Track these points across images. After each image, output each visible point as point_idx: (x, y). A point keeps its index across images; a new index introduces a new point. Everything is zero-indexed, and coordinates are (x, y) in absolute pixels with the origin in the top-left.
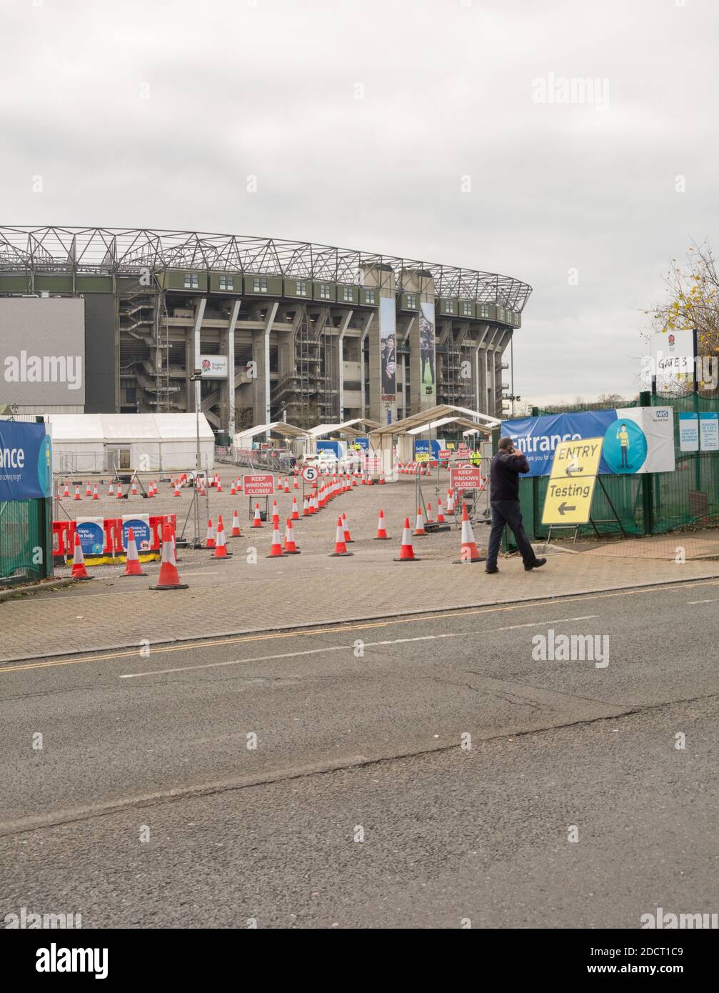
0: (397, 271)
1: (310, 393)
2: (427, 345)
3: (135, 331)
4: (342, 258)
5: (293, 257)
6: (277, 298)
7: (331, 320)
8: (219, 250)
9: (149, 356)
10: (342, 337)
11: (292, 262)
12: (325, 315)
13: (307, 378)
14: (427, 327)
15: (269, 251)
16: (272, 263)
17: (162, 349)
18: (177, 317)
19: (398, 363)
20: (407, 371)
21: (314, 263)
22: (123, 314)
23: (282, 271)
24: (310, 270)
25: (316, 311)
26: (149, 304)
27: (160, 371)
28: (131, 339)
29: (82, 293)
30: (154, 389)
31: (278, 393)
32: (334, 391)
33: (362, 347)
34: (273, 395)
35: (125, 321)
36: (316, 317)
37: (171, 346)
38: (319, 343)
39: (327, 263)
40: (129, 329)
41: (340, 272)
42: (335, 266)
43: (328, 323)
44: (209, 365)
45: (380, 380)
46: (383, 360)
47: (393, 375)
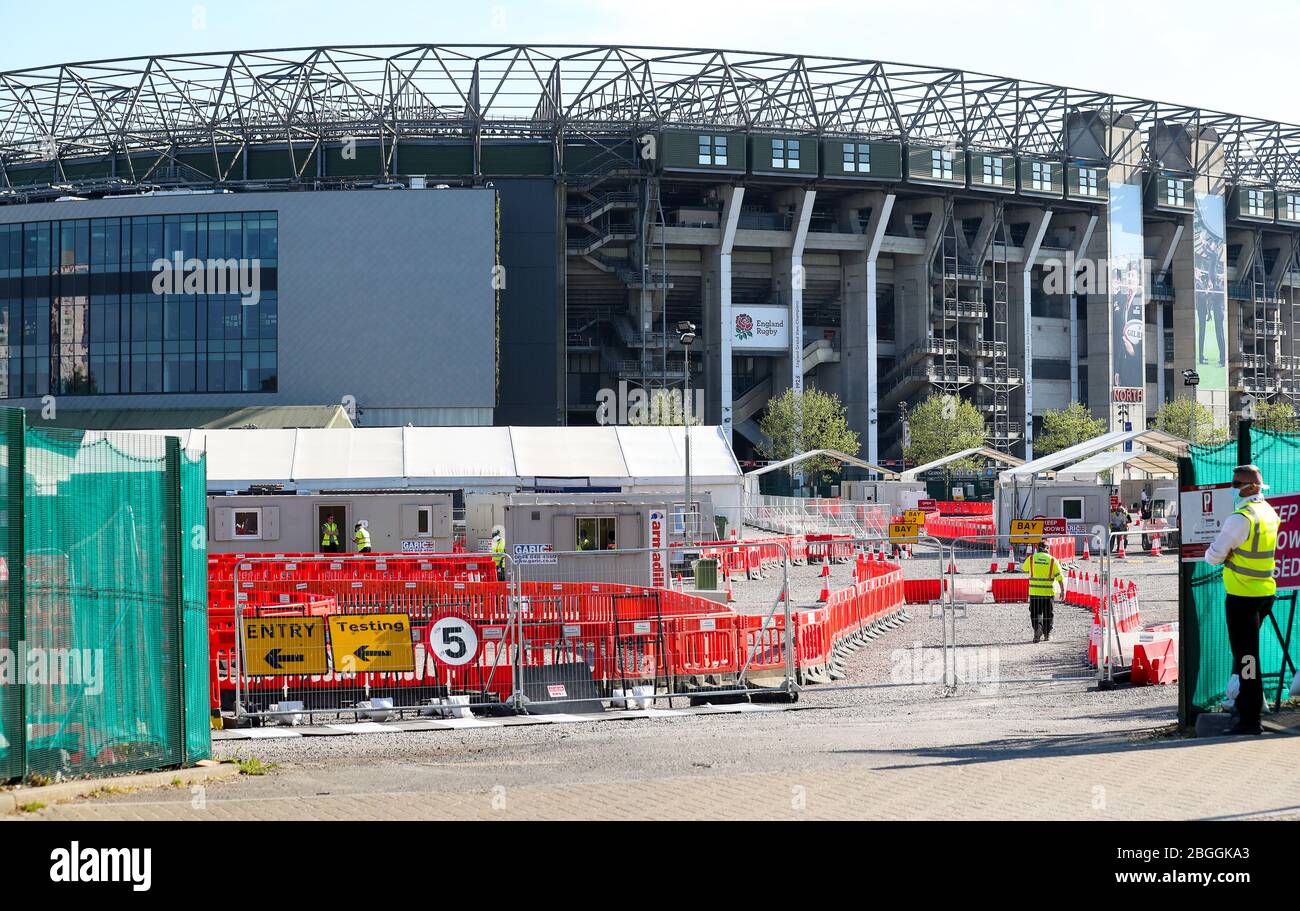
0: (1145, 126)
1: (961, 385)
2: (1210, 283)
3: (595, 255)
4: (1028, 101)
5: (925, 99)
6: (893, 185)
7: (1007, 230)
8: (772, 85)
9: (627, 306)
10: (1029, 266)
11: (923, 110)
12: (992, 220)
13: (956, 352)
14: (1208, 247)
15: (875, 87)
16: (881, 113)
17: (653, 292)
18: (683, 225)
19: (1147, 321)
20: (1168, 337)
21: (968, 111)
22: (572, 221)
23: (900, 128)
24: (961, 125)
25: (974, 212)
26: (627, 199)
27: (650, 337)
28: (590, 272)
29: (490, 179)
30: (636, 375)
31: (894, 385)
32: (1012, 381)
34: (882, 388)
35: (577, 235)
36: (973, 227)
37: (671, 286)
38: (980, 278)
39: (998, 112)
40: (586, 251)
41: (1024, 130)
42: (1014, 117)
43: (999, 238)
44: (750, 326)
45: (1110, 356)
46: (1115, 314)
47: (1138, 347)
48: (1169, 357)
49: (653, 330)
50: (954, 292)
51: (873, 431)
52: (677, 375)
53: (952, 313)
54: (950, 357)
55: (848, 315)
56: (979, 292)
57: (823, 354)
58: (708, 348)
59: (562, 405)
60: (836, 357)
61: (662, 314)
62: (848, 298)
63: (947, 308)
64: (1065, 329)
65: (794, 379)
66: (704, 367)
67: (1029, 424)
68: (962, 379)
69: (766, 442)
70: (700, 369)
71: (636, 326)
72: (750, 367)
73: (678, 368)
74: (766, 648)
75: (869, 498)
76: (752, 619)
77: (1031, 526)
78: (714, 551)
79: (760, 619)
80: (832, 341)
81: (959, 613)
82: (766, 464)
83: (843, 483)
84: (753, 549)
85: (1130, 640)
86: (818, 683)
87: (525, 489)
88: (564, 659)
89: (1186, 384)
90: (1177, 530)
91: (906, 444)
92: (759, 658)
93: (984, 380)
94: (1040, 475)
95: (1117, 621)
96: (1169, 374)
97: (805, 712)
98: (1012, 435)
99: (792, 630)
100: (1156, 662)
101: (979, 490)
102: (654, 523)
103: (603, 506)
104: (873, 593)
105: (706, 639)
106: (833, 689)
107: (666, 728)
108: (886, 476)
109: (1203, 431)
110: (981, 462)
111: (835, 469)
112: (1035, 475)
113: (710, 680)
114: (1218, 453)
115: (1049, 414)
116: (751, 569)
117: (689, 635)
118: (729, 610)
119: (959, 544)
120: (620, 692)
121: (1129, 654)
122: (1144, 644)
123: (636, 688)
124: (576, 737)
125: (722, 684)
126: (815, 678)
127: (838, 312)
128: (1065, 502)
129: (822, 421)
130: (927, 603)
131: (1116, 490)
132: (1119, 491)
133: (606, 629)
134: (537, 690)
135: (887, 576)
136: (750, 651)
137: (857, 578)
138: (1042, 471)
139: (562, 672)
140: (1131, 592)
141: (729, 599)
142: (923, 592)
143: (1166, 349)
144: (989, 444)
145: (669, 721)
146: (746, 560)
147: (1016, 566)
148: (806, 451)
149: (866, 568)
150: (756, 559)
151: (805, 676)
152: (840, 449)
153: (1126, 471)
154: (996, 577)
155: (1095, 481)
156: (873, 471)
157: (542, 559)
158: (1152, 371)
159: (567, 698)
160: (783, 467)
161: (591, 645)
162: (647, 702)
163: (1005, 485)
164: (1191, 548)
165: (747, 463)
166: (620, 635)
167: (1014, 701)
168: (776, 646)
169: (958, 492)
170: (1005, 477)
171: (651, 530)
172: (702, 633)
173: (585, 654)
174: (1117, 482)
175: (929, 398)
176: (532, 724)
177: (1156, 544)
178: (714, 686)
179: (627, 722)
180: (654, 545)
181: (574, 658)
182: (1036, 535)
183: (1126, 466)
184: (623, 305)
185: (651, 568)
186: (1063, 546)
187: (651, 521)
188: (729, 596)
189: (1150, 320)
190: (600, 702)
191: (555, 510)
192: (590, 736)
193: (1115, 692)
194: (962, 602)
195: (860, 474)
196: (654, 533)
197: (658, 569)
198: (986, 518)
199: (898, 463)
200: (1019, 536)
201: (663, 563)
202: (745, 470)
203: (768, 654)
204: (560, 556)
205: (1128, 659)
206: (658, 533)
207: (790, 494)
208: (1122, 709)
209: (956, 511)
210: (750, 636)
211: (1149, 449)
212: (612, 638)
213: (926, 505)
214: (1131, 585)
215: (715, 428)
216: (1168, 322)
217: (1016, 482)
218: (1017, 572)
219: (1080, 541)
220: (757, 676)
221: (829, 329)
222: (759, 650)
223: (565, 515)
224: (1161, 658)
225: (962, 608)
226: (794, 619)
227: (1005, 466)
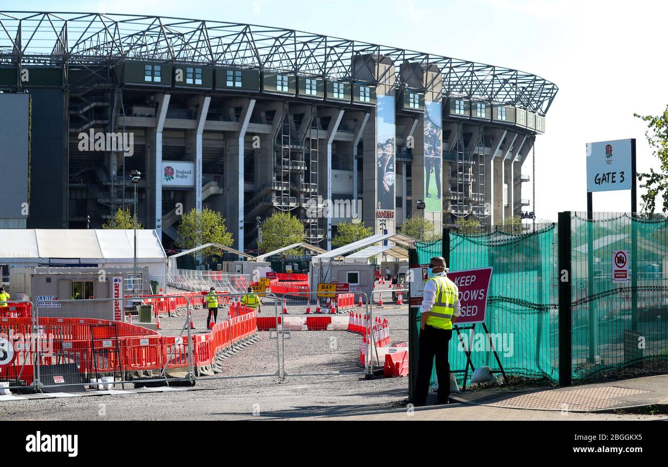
1: (291, 208)
4: (331, 48)
5: (274, 46)
6: (255, 94)
7: (318, 121)
8: (187, 37)
10: (331, 141)
11: (272, 52)
12: (310, 114)
14: (432, 131)
15: (245, 39)
16: (248, 54)
18: (136, 115)
20: (409, 181)
21: (298, 53)
22: (72, 112)
23: (260, 63)
24: (294, 61)
25: (300, 110)
26: (103, 100)
27: (116, 179)
29: (28, 89)
30: (108, 201)
31: (253, 207)
33: (355, 153)
34: (247, 209)
38: (303, 147)
39: (315, 54)
41: (329, 65)
42: (324, 57)
43: (314, 125)
44: (172, 173)
45: (376, 192)
46: (379, 169)
47: (391, 187)
48: (409, 193)
49: (118, 175)
50: (288, 155)
51: (241, 233)
52: (130, 200)
53: (286, 167)
54: (285, 192)
55: (227, 168)
56: (302, 155)
57: (213, 189)
58: (148, 185)
59: (66, 217)
60: (221, 191)
61: (122, 166)
62: (228, 158)
63: (284, 164)
64: (350, 177)
65: (197, 203)
66: (146, 196)
67: (329, 230)
68: (292, 205)
69: (181, 239)
70: (144, 197)
71: (107, 172)
72: (172, 196)
73: (132, 197)
74: (178, 356)
75: (239, 271)
76: (169, 339)
77: (329, 287)
78: (150, 300)
79: (174, 338)
80: (219, 182)
81: (286, 336)
82: (181, 252)
83: (224, 262)
84: (172, 299)
85: (383, 351)
86: (206, 375)
87: (44, 264)
88: (63, 361)
89: (418, 208)
90: (409, 290)
91: (260, 241)
92: (174, 361)
93: (304, 205)
94: (335, 259)
95: (377, 341)
96: (409, 203)
97: (199, 392)
98: (320, 236)
99: (192, 346)
100: (398, 364)
101: (301, 267)
102: (116, 284)
103: (87, 275)
104: (239, 325)
105: (144, 350)
106: (215, 379)
107: (120, 401)
108: (248, 259)
109: (428, 234)
110: (302, 251)
111: (219, 254)
112: (332, 259)
113: (146, 373)
114: (431, 246)
115: (340, 224)
116: (171, 311)
117: (134, 348)
118: (156, 334)
119: (287, 297)
120: (95, 380)
121: (382, 359)
122: (391, 354)
123: (104, 378)
124: (69, 406)
125: (152, 375)
126: (205, 372)
127: (222, 166)
128: (348, 274)
129: (212, 227)
130: (268, 330)
131: (378, 268)
132: (380, 268)
133: (86, 345)
134: (47, 379)
135: (247, 315)
136: (168, 356)
137: (230, 316)
138: (336, 257)
139: (62, 369)
140: (385, 324)
141: (158, 327)
142: (266, 324)
143: (407, 188)
144: (306, 241)
145: (121, 396)
146: (167, 306)
147: (321, 310)
148: (203, 244)
149: (237, 310)
150: (173, 306)
151: (200, 371)
152: (222, 242)
153: (384, 257)
154: (310, 316)
155: (366, 262)
156: (241, 256)
157: (52, 304)
158: (399, 201)
159: (64, 384)
160: (190, 253)
161: (78, 354)
162: (110, 386)
163: (315, 264)
164: (416, 300)
165: (170, 251)
166: (95, 348)
167: (317, 386)
168: (183, 355)
169: (289, 268)
170: (314, 260)
171: (114, 288)
172: (141, 347)
173: (75, 358)
174: (379, 263)
175: (273, 215)
176: (44, 398)
177: (400, 298)
178: (148, 377)
179: (98, 397)
180: (116, 297)
181: (69, 360)
182: (332, 292)
183: (384, 254)
184: (101, 161)
185: (114, 310)
186: (348, 299)
187: (114, 283)
188: (158, 326)
189: (398, 172)
190: (83, 386)
191: (60, 277)
192: (77, 405)
193: (374, 381)
194: (289, 329)
195: (234, 257)
196: (116, 290)
197: (118, 311)
198: (304, 283)
199: (255, 251)
200: (322, 292)
201: (121, 307)
202: (168, 255)
203: (179, 359)
204: (62, 303)
205: (382, 362)
206: (118, 290)
207: (194, 269)
208: (378, 390)
209: (288, 278)
210: (168, 349)
211: (397, 244)
212: (90, 349)
213: (271, 275)
214: (385, 321)
215: (151, 231)
216: (409, 174)
217: (321, 263)
218: (321, 313)
219: (357, 297)
220: (172, 371)
221: (217, 175)
222: (173, 357)
223: (65, 279)
224: (401, 362)
225: (288, 333)
226: (193, 339)
227: (316, 253)
